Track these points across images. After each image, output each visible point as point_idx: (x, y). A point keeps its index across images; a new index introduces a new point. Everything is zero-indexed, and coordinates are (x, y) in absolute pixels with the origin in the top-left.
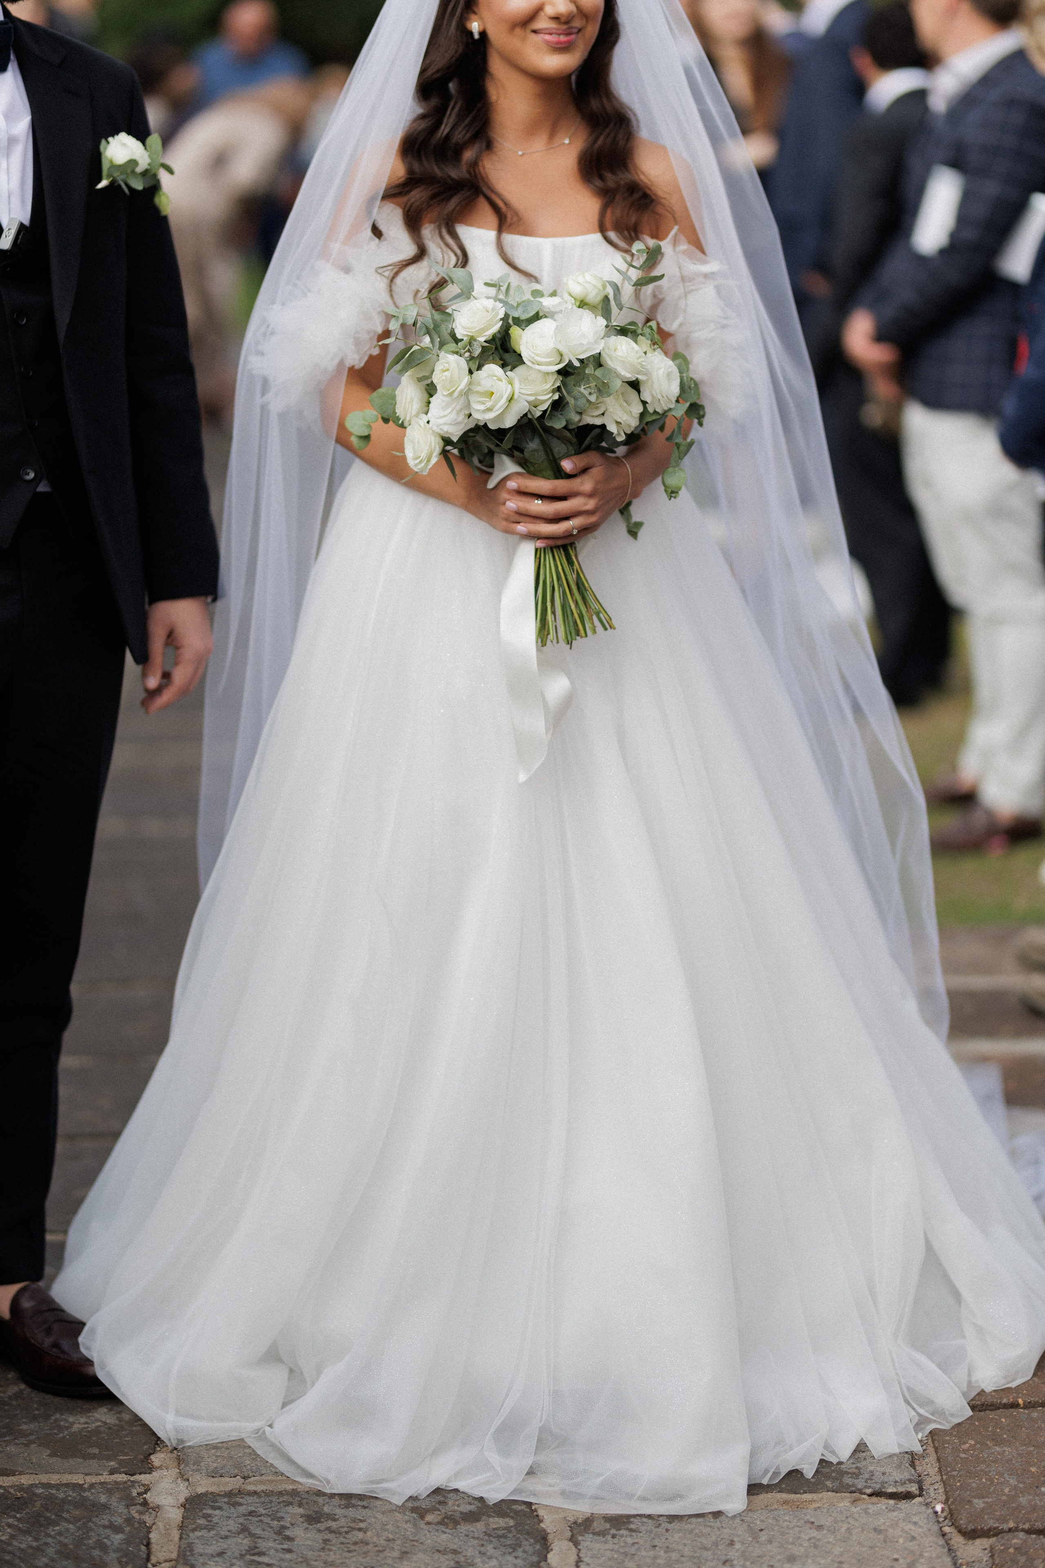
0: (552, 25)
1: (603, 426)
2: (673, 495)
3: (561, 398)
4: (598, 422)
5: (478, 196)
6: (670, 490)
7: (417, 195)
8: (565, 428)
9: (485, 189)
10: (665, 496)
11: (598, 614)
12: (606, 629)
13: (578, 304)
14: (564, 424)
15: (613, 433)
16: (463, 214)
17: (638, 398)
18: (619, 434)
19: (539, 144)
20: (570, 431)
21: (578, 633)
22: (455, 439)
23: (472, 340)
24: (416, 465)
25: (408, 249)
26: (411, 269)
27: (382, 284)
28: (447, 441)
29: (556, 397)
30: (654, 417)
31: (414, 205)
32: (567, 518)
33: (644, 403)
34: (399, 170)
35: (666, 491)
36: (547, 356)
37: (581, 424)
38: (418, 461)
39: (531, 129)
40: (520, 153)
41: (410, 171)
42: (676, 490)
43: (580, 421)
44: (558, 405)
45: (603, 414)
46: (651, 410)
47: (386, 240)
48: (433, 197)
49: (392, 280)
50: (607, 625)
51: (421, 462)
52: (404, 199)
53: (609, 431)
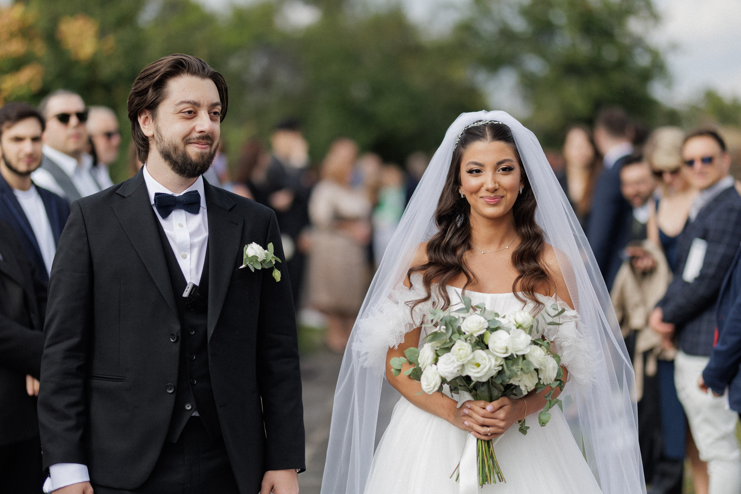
0: (489, 194)
1: (519, 386)
2: (543, 424)
3: (503, 369)
4: (517, 384)
5: (460, 272)
6: (542, 422)
7: (431, 270)
8: (501, 384)
9: (464, 268)
10: (539, 425)
11: (498, 474)
12: (500, 481)
13: (517, 326)
14: (501, 382)
15: (522, 391)
16: (451, 281)
17: (537, 377)
18: (525, 391)
19: (493, 248)
20: (503, 385)
21: (487, 480)
22: (449, 380)
23: (472, 335)
24: (427, 389)
25: (423, 294)
26: (423, 303)
27: (408, 310)
28: (444, 381)
29: (500, 368)
30: (542, 386)
31: (429, 275)
32: (488, 426)
33: (540, 379)
34: (425, 259)
35: (540, 423)
36: (502, 349)
37: (509, 383)
38: (429, 387)
39: (490, 241)
40: (483, 253)
41: (430, 258)
42: (545, 422)
43: (509, 382)
44: (500, 373)
45: (520, 381)
46: (542, 383)
47: (413, 289)
48: (438, 272)
49: (412, 309)
50: (501, 479)
51: (430, 388)
52: (424, 272)
53: (520, 389)
